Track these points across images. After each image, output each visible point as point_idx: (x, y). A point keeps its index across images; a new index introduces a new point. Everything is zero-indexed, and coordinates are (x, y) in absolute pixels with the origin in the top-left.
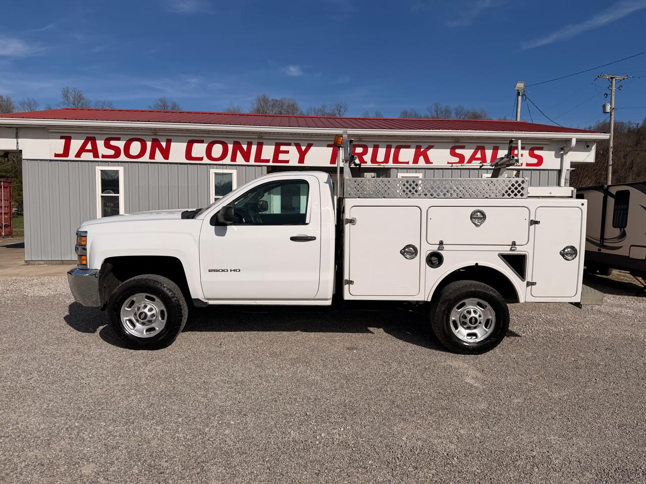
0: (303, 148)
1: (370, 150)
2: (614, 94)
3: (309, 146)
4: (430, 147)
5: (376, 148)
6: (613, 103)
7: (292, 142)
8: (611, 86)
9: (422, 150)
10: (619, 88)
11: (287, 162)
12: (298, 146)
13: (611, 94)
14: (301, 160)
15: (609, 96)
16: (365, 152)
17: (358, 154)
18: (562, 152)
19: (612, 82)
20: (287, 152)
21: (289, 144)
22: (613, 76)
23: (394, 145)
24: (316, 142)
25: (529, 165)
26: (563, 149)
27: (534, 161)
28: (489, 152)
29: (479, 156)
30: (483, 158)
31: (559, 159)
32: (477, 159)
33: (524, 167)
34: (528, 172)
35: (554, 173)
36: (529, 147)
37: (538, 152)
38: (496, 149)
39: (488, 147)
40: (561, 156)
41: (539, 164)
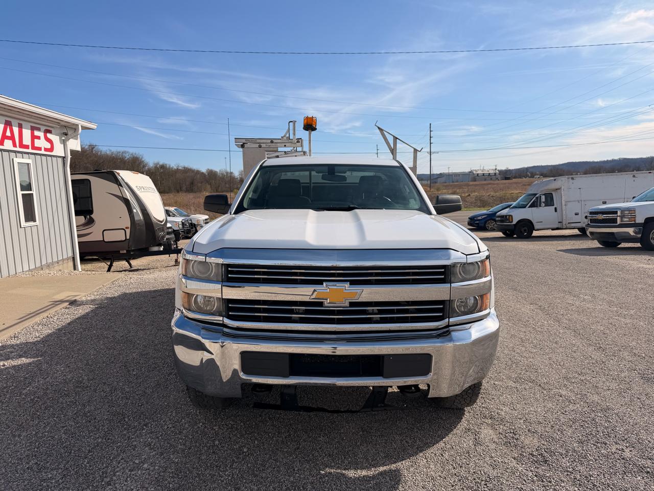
18: (63, 138)
25: (46, 150)
26: (66, 135)
27: (48, 146)
28: (16, 130)
29: (8, 134)
30: (12, 138)
31: (63, 145)
32: (8, 138)
33: (43, 152)
34: (44, 158)
35: (60, 160)
36: (43, 128)
37: (49, 135)
38: (20, 127)
39: (15, 122)
40: (64, 142)
41: (51, 149)
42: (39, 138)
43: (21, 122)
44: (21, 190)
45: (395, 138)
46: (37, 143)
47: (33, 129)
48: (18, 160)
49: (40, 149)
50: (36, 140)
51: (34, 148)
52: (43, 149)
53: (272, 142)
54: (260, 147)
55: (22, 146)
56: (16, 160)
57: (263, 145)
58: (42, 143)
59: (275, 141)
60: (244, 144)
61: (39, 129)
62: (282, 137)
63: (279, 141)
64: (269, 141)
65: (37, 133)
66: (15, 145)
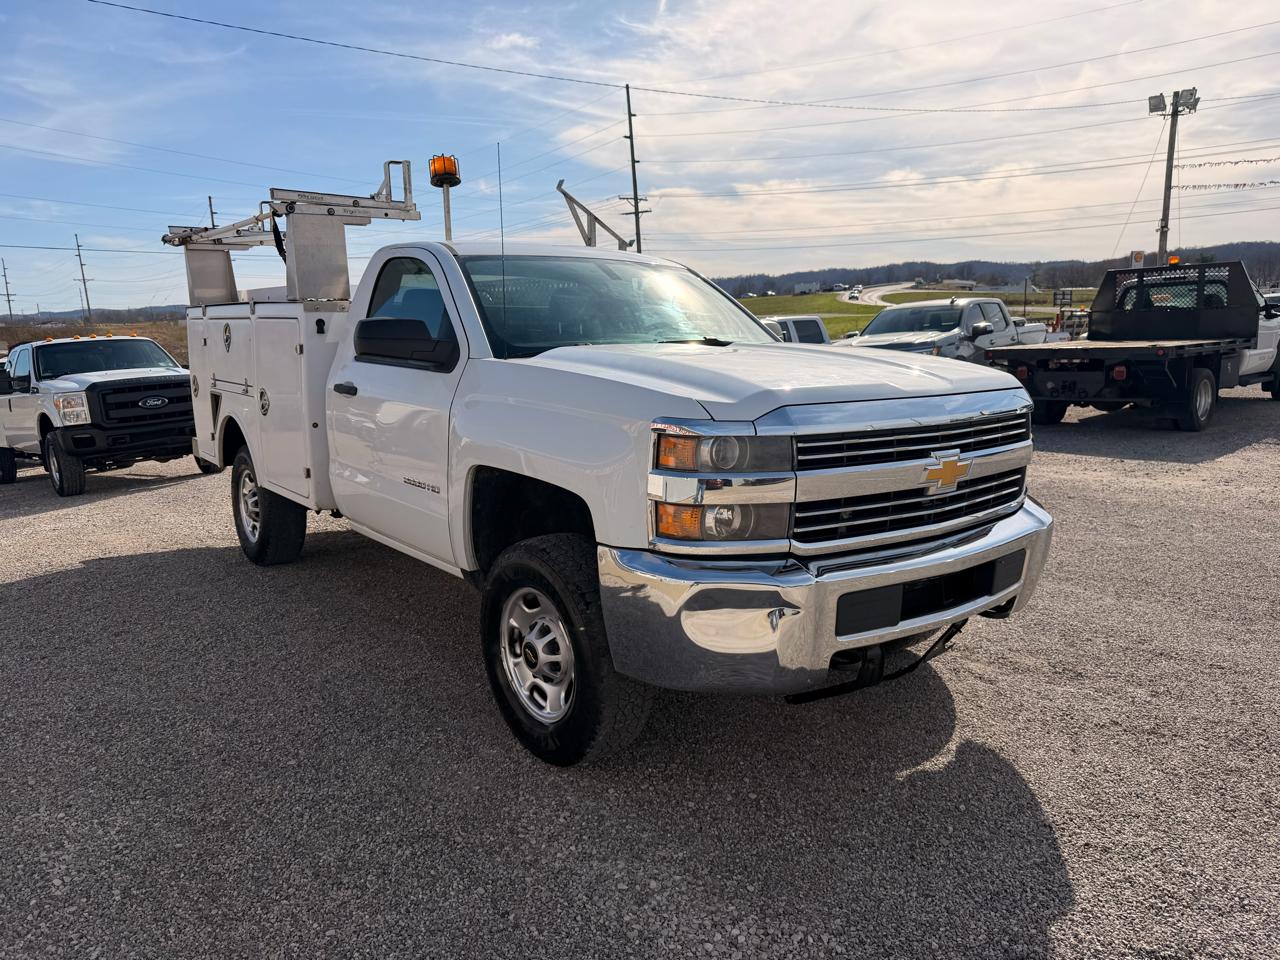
45: (593, 218)
53: (356, 204)
54: (331, 213)
57: (338, 210)
59: (362, 203)
60: (293, 203)
63: (371, 203)
64: (351, 202)
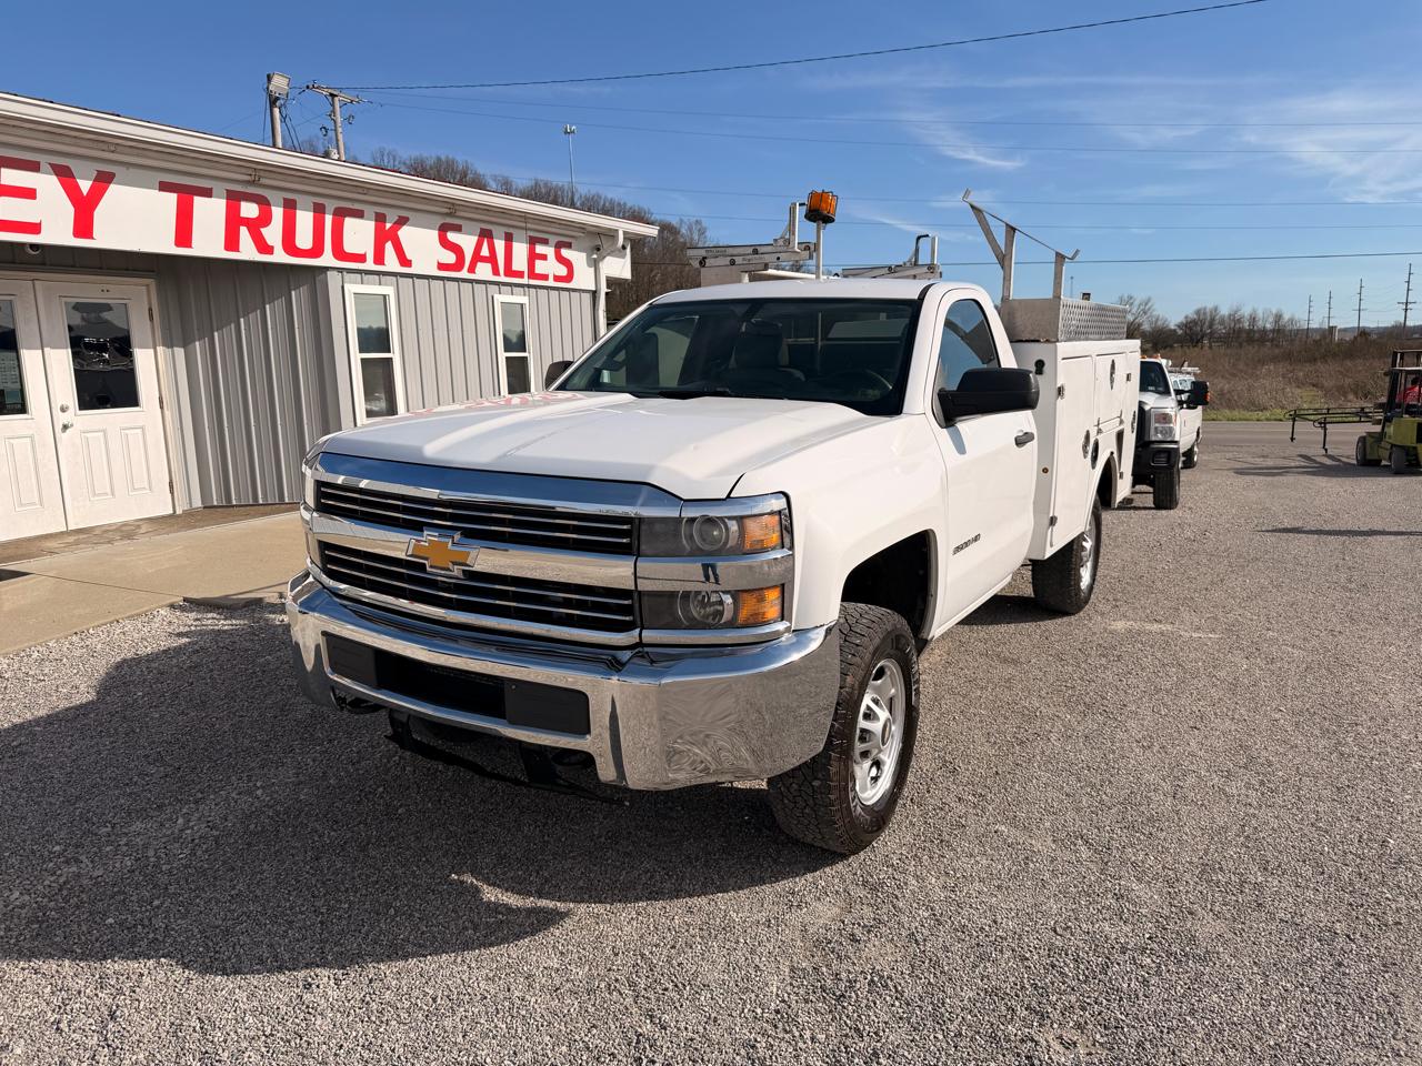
0: (85, 186)
1: (278, 213)
2: (340, 130)
3: (103, 180)
4: (402, 221)
5: (290, 207)
6: (342, 151)
7: (43, 160)
8: (334, 111)
9: (388, 225)
10: (349, 119)
11: (35, 228)
12: (65, 175)
13: (336, 130)
14: (83, 226)
15: (332, 134)
16: (265, 219)
17: (247, 222)
18: (595, 256)
19: (333, 105)
20: (29, 194)
21: (34, 167)
22: (335, 93)
23: (331, 205)
24: (123, 169)
25: (557, 279)
26: (598, 249)
27: (563, 271)
28: (500, 245)
29: (485, 252)
30: (492, 259)
31: (593, 269)
32: (484, 260)
33: (551, 283)
34: (554, 294)
35: (587, 298)
36: (553, 240)
37: (565, 253)
38: (509, 239)
39: (498, 232)
40: (595, 264)
41: (569, 277)
42: (544, 257)
43: (511, 230)
44: (505, 351)
45: (1011, 230)
46: (540, 267)
47: (533, 242)
48: (501, 298)
49: (545, 277)
50: (538, 263)
51: (532, 275)
52: (551, 278)
53: (755, 252)
54: (733, 263)
55: (509, 272)
56: (499, 298)
57: (739, 260)
58: (548, 266)
59: (761, 250)
60: (704, 258)
61: (545, 242)
62: (776, 240)
63: (769, 249)
64: (750, 250)
65: (540, 249)
66: (496, 272)
